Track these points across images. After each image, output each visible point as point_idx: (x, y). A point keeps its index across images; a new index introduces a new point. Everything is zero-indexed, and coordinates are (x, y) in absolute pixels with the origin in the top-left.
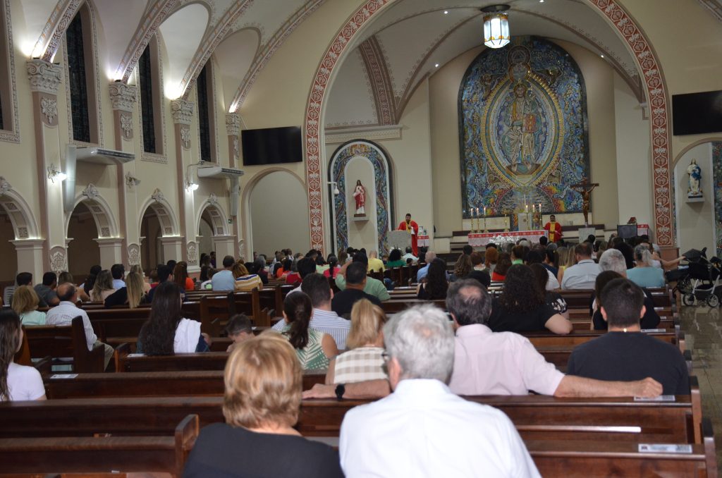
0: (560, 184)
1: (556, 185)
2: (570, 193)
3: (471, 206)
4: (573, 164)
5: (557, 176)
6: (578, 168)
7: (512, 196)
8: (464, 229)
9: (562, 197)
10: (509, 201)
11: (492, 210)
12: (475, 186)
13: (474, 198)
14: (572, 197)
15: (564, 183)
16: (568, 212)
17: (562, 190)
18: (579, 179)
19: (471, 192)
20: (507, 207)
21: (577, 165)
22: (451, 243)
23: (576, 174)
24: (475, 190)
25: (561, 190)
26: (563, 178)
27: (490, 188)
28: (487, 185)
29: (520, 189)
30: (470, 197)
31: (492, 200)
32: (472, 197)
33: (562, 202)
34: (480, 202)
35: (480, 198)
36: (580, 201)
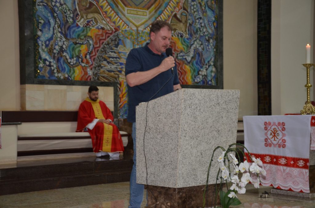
0: (186, 36)
1: (182, 36)
2: (199, 54)
3: (44, 55)
4: (203, 4)
5: (183, 21)
6: (209, 13)
7: (117, 46)
8: (30, 107)
9: (189, 59)
10: (113, 54)
11: (84, 69)
12: (52, 11)
13: (50, 39)
14: (201, 61)
15: (191, 35)
16: (196, 86)
17: (189, 47)
18: (210, 31)
19: (44, 25)
20: (109, 67)
21: (209, 8)
22: (20, 139)
23: (206, 22)
24: (52, 21)
25: (187, 46)
26: (190, 25)
27: (81, 23)
28: (76, 16)
29: (131, 34)
30: (43, 36)
31: (83, 48)
32: (48, 35)
33: (188, 68)
34: (62, 50)
35: (61, 42)
36: (210, 69)
